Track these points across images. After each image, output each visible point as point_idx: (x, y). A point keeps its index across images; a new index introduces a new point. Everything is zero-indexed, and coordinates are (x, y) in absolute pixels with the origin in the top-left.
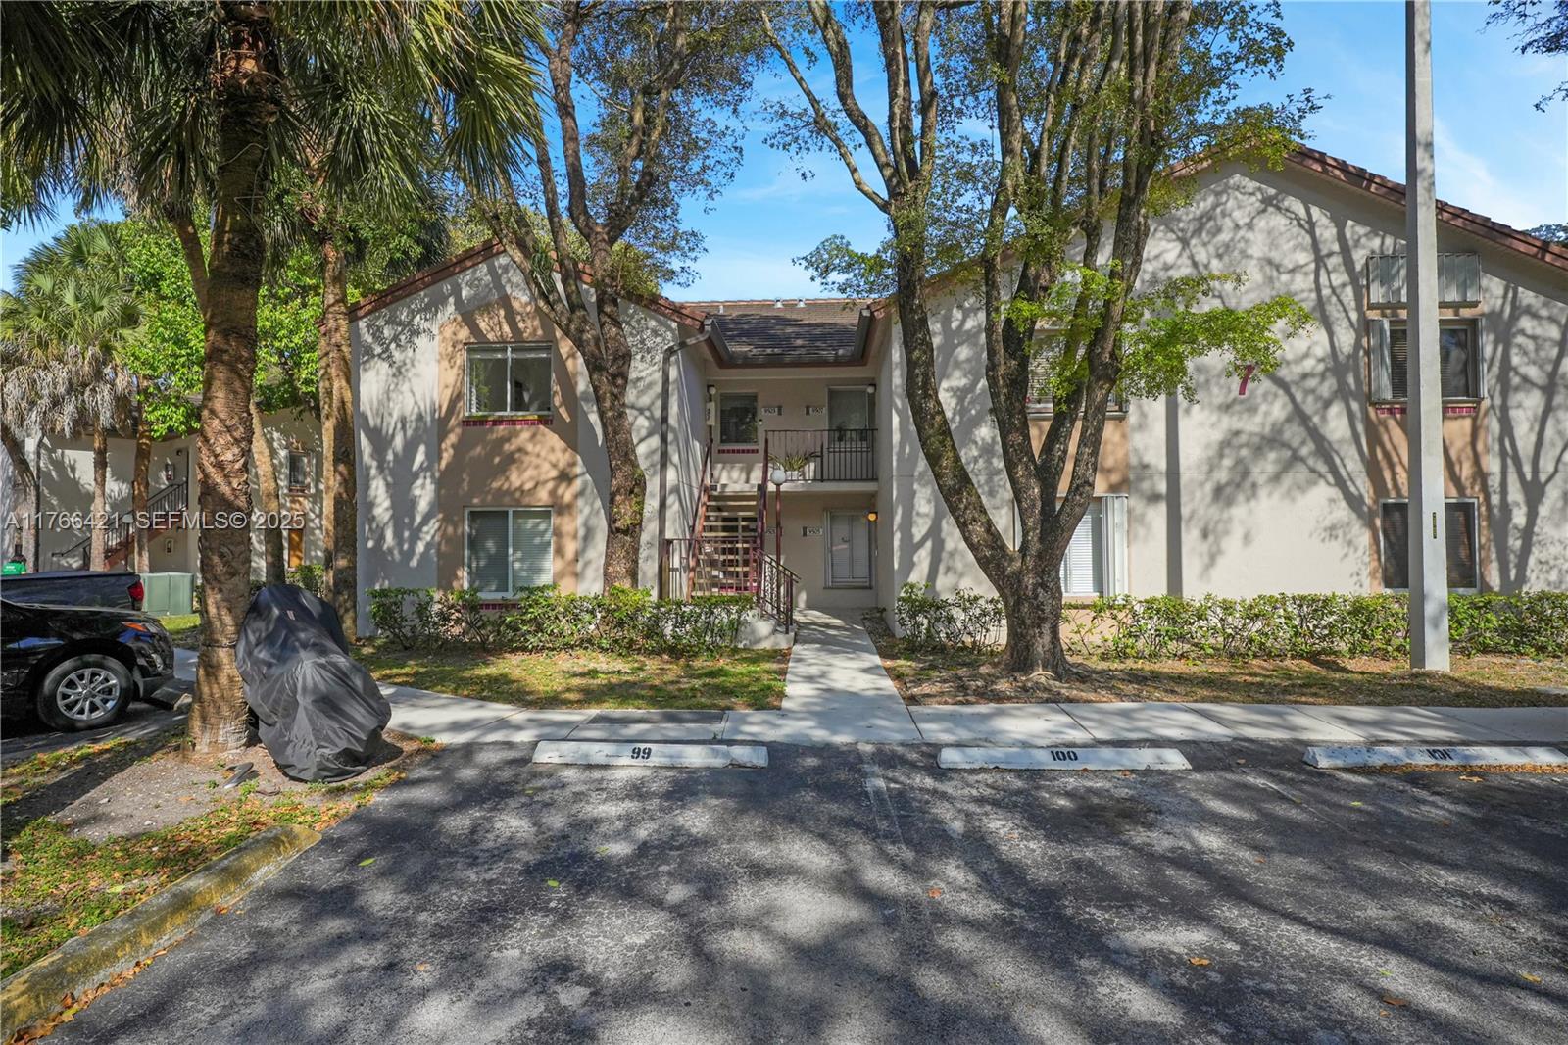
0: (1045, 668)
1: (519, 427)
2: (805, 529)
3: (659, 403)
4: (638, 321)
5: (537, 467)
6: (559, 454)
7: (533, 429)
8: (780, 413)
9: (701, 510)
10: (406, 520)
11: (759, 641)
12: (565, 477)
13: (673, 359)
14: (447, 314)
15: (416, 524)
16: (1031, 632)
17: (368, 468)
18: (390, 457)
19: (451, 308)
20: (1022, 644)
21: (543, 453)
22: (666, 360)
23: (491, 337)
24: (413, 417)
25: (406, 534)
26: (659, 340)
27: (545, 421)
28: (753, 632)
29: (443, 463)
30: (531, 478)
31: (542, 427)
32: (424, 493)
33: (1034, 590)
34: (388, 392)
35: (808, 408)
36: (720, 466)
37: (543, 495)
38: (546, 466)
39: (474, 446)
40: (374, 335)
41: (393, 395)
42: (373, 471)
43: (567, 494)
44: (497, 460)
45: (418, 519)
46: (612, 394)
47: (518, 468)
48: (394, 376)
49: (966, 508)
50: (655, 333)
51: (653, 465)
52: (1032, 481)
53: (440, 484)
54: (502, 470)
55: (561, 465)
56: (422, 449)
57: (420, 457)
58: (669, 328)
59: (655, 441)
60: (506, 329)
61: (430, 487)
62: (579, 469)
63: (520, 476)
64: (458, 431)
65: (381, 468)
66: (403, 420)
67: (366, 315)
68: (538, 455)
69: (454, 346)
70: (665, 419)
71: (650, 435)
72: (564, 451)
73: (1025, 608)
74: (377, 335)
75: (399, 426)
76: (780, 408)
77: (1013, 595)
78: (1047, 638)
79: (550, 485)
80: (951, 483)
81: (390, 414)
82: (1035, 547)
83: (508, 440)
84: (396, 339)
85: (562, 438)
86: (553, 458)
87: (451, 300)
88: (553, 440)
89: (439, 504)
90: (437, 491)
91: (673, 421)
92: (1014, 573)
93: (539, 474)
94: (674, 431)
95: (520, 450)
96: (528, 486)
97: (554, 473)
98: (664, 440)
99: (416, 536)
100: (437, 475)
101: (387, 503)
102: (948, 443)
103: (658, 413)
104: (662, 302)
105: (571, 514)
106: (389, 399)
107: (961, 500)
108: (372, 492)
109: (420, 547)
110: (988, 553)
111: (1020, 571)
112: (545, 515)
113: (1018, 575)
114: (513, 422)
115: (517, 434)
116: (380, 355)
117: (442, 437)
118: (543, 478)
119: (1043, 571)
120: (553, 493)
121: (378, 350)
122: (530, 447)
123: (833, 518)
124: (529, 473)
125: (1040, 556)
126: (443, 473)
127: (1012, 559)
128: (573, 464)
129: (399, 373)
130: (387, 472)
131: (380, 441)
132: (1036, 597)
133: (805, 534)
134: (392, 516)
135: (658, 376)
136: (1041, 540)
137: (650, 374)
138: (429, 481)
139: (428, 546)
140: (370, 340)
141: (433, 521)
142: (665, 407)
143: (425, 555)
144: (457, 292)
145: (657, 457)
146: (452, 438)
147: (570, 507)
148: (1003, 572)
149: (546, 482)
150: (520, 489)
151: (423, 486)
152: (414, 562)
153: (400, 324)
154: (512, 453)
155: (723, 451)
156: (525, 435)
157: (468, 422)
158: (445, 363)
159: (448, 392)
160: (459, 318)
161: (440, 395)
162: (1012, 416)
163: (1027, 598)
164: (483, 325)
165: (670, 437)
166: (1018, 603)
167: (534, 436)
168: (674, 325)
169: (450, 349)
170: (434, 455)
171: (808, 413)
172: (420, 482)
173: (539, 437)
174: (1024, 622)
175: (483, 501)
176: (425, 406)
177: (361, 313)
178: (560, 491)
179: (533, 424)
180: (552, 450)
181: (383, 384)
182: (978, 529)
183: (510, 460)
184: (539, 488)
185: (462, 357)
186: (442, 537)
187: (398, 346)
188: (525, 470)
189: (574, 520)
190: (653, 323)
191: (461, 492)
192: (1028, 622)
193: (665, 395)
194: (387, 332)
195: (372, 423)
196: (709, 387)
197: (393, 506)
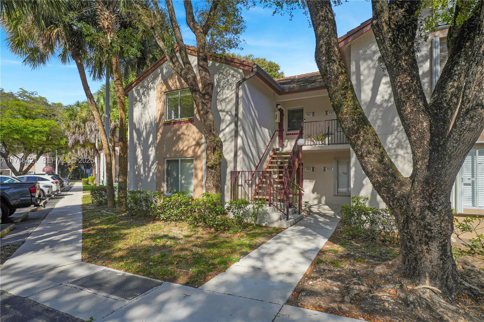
0: (433, 278)
1: (182, 124)
2: (325, 168)
3: (234, 108)
4: (226, 72)
5: (188, 140)
6: (196, 134)
7: (187, 124)
8: (313, 115)
9: (268, 158)
10: (147, 163)
11: (273, 223)
12: (198, 144)
13: (241, 87)
14: (159, 81)
15: (150, 165)
16: (419, 248)
17: (136, 144)
18: (142, 139)
19: (160, 78)
20: (412, 256)
21: (190, 134)
22: (238, 87)
23: (173, 88)
24: (149, 123)
25: (147, 169)
26: (235, 79)
27: (191, 121)
28: (270, 218)
29: (158, 141)
30: (186, 145)
31: (190, 124)
32: (152, 152)
33: (422, 212)
34: (141, 114)
35: (327, 112)
36: (287, 140)
37: (190, 152)
38: (191, 140)
39: (168, 133)
40: (137, 93)
41: (143, 115)
42: (137, 145)
43: (199, 151)
44: (175, 138)
45: (150, 163)
46: (203, 103)
47: (182, 141)
48: (143, 108)
49: (362, 144)
50: (233, 76)
51: (231, 137)
52: (421, 116)
53: (157, 149)
54: (176, 142)
55: (197, 139)
56: (151, 136)
57: (151, 139)
58: (239, 73)
59: (233, 126)
60: (178, 84)
61: (154, 151)
62: (203, 140)
63: (182, 144)
64: (162, 127)
65: (139, 144)
66: (146, 125)
67: (135, 86)
68: (189, 135)
69: (161, 94)
70: (237, 115)
71: (230, 123)
72: (198, 133)
73: (413, 226)
74: (138, 93)
75: (145, 127)
76: (313, 113)
77: (402, 214)
78: (435, 253)
79: (193, 148)
80: (350, 125)
81: (142, 123)
82: (423, 174)
83: (178, 130)
84: (143, 93)
85: (197, 128)
86: (194, 136)
87: (160, 75)
88: (194, 128)
89: (157, 157)
90: (156, 152)
91: (240, 116)
92: (403, 196)
93: (189, 143)
94: (241, 120)
95: (183, 134)
96: (185, 149)
97: (194, 143)
98: (236, 125)
99: (149, 170)
100: (156, 145)
101: (141, 157)
102: (349, 94)
103: (234, 113)
104: (236, 61)
105: (200, 160)
106: (142, 117)
107: (358, 138)
108: (137, 153)
109: (151, 175)
110: (380, 179)
111: (409, 195)
112: (192, 161)
113: (406, 198)
114: (180, 122)
115: (181, 127)
116: (139, 101)
117: (157, 131)
118: (190, 145)
119: (431, 195)
120: (194, 151)
121: (138, 99)
122: (186, 132)
123: (338, 162)
124: (186, 143)
125: (427, 182)
126: (158, 144)
127: (402, 185)
128: (201, 138)
129: (144, 107)
130: (141, 145)
131: (139, 133)
132: (423, 219)
133: (325, 170)
134: (143, 162)
135: (234, 96)
136: (429, 167)
137: (231, 95)
138: (153, 148)
139: (153, 174)
140: (136, 95)
141: (155, 164)
142: (237, 110)
143: (152, 177)
144: (162, 71)
145: (233, 133)
146: (161, 130)
147: (200, 156)
148: (393, 195)
149: (191, 147)
150: (182, 150)
151: (152, 150)
152: (149, 180)
153: (145, 87)
154: (180, 135)
155: (288, 134)
156: (184, 127)
157: (166, 124)
158: (158, 101)
159: (159, 112)
160: (163, 82)
161: (157, 114)
162: (398, 58)
163: (415, 219)
164: (170, 83)
165: (239, 123)
166: (407, 221)
167: (187, 127)
168: (241, 71)
169: (160, 95)
170: (155, 138)
171: (327, 114)
172: (151, 149)
173: (189, 127)
174: (412, 237)
175: (170, 155)
176: (152, 118)
177: (133, 85)
178: (196, 150)
179: (187, 123)
180: (194, 132)
181: (140, 112)
182: (372, 160)
183: (179, 138)
184: (189, 149)
185: (164, 97)
186: (157, 170)
187: (144, 96)
188: (184, 142)
189: (201, 162)
190: (232, 71)
191: (163, 152)
192: (416, 238)
193: (237, 104)
194: (141, 92)
195: (137, 127)
196: (277, 105)
197: (143, 159)
